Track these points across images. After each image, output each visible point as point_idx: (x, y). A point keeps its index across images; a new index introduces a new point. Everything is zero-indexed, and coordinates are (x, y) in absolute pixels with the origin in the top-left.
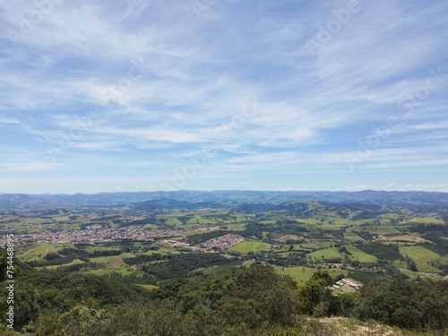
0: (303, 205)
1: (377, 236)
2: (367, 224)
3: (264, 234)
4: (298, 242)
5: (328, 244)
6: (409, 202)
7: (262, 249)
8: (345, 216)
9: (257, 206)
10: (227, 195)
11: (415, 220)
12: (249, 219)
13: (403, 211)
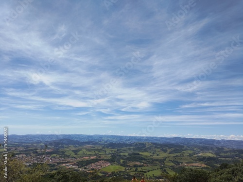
0: (143, 144)
1: (182, 163)
2: (177, 156)
3: (122, 161)
4: (140, 166)
5: (156, 167)
6: (198, 144)
7: (120, 170)
8: (165, 151)
9: (118, 144)
10: (101, 137)
11: (201, 154)
12: (113, 152)
13: (195, 149)
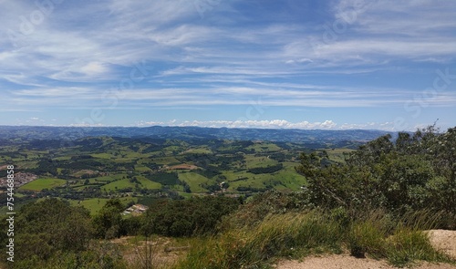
0: (98, 140)
1: (162, 166)
2: (154, 156)
3: (59, 170)
4: (93, 176)
5: (121, 176)
6: (186, 136)
7: (57, 185)
8: (136, 149)
9: (50, 142)
10: (15, 131)
11: (191, 151)
12: (42, 156)
13: (182, 144)
